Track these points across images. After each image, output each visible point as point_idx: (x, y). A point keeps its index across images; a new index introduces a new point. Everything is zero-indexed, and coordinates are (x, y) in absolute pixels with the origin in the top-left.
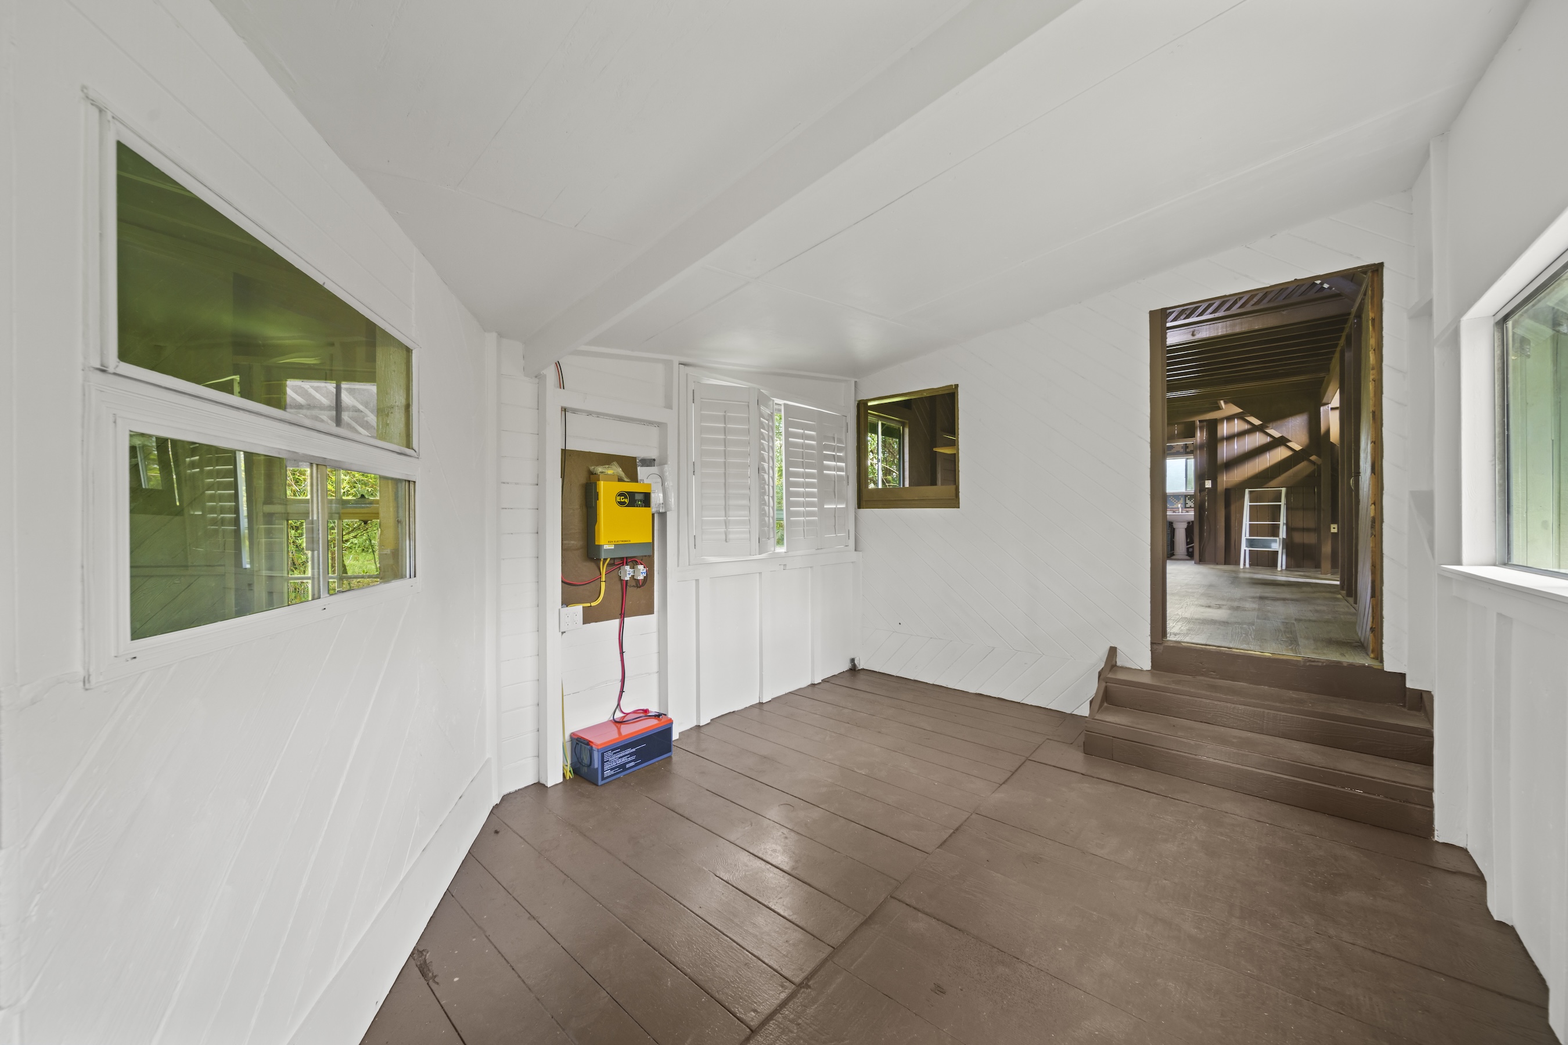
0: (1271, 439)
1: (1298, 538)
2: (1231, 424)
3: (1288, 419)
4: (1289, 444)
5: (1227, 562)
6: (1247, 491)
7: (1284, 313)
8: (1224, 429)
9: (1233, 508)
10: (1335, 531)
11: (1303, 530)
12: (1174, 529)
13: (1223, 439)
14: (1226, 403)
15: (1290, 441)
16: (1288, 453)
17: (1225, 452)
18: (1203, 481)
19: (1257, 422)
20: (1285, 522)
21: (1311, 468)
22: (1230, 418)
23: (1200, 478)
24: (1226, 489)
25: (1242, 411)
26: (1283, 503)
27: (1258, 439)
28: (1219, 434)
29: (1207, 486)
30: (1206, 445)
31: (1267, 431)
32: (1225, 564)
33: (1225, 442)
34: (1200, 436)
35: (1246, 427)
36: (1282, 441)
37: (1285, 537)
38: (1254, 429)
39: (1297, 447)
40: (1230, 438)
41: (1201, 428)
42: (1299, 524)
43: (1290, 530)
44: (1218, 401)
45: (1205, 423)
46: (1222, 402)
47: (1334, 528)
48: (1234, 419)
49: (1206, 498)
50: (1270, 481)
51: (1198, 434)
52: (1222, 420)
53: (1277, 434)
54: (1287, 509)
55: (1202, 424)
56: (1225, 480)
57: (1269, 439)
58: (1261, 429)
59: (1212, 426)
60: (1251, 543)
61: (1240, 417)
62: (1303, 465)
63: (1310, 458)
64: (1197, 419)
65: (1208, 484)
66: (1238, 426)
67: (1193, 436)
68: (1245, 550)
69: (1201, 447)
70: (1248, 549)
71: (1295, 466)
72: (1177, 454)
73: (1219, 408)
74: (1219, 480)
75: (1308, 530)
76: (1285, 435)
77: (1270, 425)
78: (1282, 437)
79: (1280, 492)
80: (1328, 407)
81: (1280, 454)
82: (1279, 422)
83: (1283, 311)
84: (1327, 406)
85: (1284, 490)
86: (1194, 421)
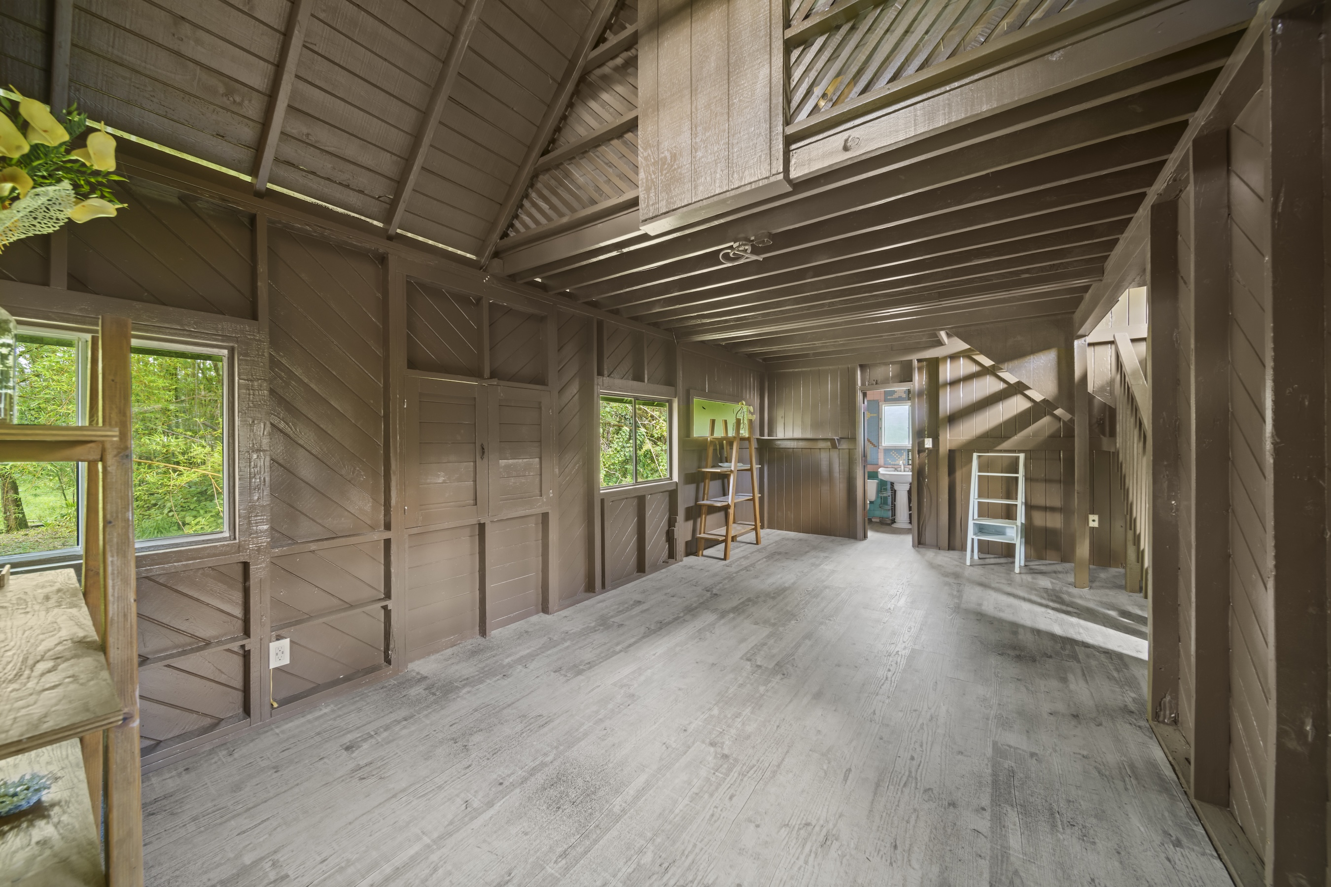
0: (1005, 386)
1: (1040, 520)
2: (956, 364)
3: (1028, 358)
4: (1027, 392)
5: (951, 547)
6: (975, 455)
7: (1054, 58)
8: (947, 372)
9: (958, 474)
10: (1095, 524)
11: (1045, 509)
12: (895, 491)
13: (945, 384)
14: (949, 335)
15: (1029, 388)
16: (1027, 405)
17: (949, 401)
18: (922, 439)
19: (987, 362)
20: (1024, 501)
21: (1055, 426)
22: (954, 357)
23: (919, 435)
24: (950, 450)
25: (969, 347)
26: (1021, 475)
27: (989, 386)
28: (941, 379)
29: (926, 446)
30: (926, 392)
31: (1000, 374)
32: (949, 549)
33: (948, 387)
34: (919, 380)
35: (974, 368)
36: (1019, 389)
37: (1023, 522)
38: (985, 371)
39: (1038, 397)
40: (954, 383)
41: (920, 369)
42: (1040, 500)
43: (1030, 507)
44: (937, 332)
45: (925, 363)
46: (943, 334)
47: (1094, 521)
48: (959, 357)
49: (926, 461)
50: (1004, 441)
51: (916, 376)
52: (945, 358)
53: (1012, 379)
54: (1026, 479)
55: (921, 364)
56: (948, 438)
57: (1002, 386)
58: (991, 371)
59: (933, 366)
60: (981, 529)
61: (966, 355)
62: (1046, 420)
63: (1055, 412)
64: (914, 357)
65: (928, 443)
66: (964, 367)
67: (910, 379)
68: (973, 539)
69: (920, 394)
70: (976, 538)
71: (1034, 422)
72: (898, 400)
73: (940, 343)
74: (941, 438)
75: (1053, 509)
76: (1025, 381)
77: (1005, 366)
78: (1019, 384)
79: (1017, 458)
80: (1085, 341)
81: (1016, 405)
82: (1016, 363)
83: (1052, 52)
84: (1083, 339)
85: (1022, 456)
86: (911, 361)
